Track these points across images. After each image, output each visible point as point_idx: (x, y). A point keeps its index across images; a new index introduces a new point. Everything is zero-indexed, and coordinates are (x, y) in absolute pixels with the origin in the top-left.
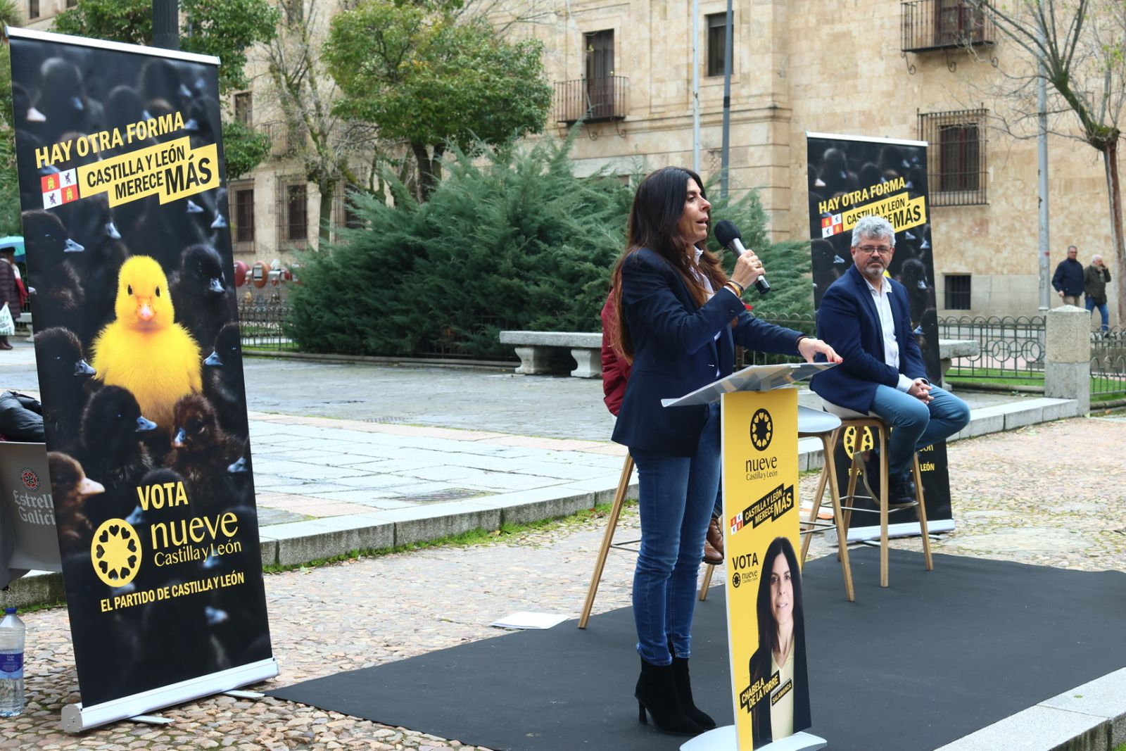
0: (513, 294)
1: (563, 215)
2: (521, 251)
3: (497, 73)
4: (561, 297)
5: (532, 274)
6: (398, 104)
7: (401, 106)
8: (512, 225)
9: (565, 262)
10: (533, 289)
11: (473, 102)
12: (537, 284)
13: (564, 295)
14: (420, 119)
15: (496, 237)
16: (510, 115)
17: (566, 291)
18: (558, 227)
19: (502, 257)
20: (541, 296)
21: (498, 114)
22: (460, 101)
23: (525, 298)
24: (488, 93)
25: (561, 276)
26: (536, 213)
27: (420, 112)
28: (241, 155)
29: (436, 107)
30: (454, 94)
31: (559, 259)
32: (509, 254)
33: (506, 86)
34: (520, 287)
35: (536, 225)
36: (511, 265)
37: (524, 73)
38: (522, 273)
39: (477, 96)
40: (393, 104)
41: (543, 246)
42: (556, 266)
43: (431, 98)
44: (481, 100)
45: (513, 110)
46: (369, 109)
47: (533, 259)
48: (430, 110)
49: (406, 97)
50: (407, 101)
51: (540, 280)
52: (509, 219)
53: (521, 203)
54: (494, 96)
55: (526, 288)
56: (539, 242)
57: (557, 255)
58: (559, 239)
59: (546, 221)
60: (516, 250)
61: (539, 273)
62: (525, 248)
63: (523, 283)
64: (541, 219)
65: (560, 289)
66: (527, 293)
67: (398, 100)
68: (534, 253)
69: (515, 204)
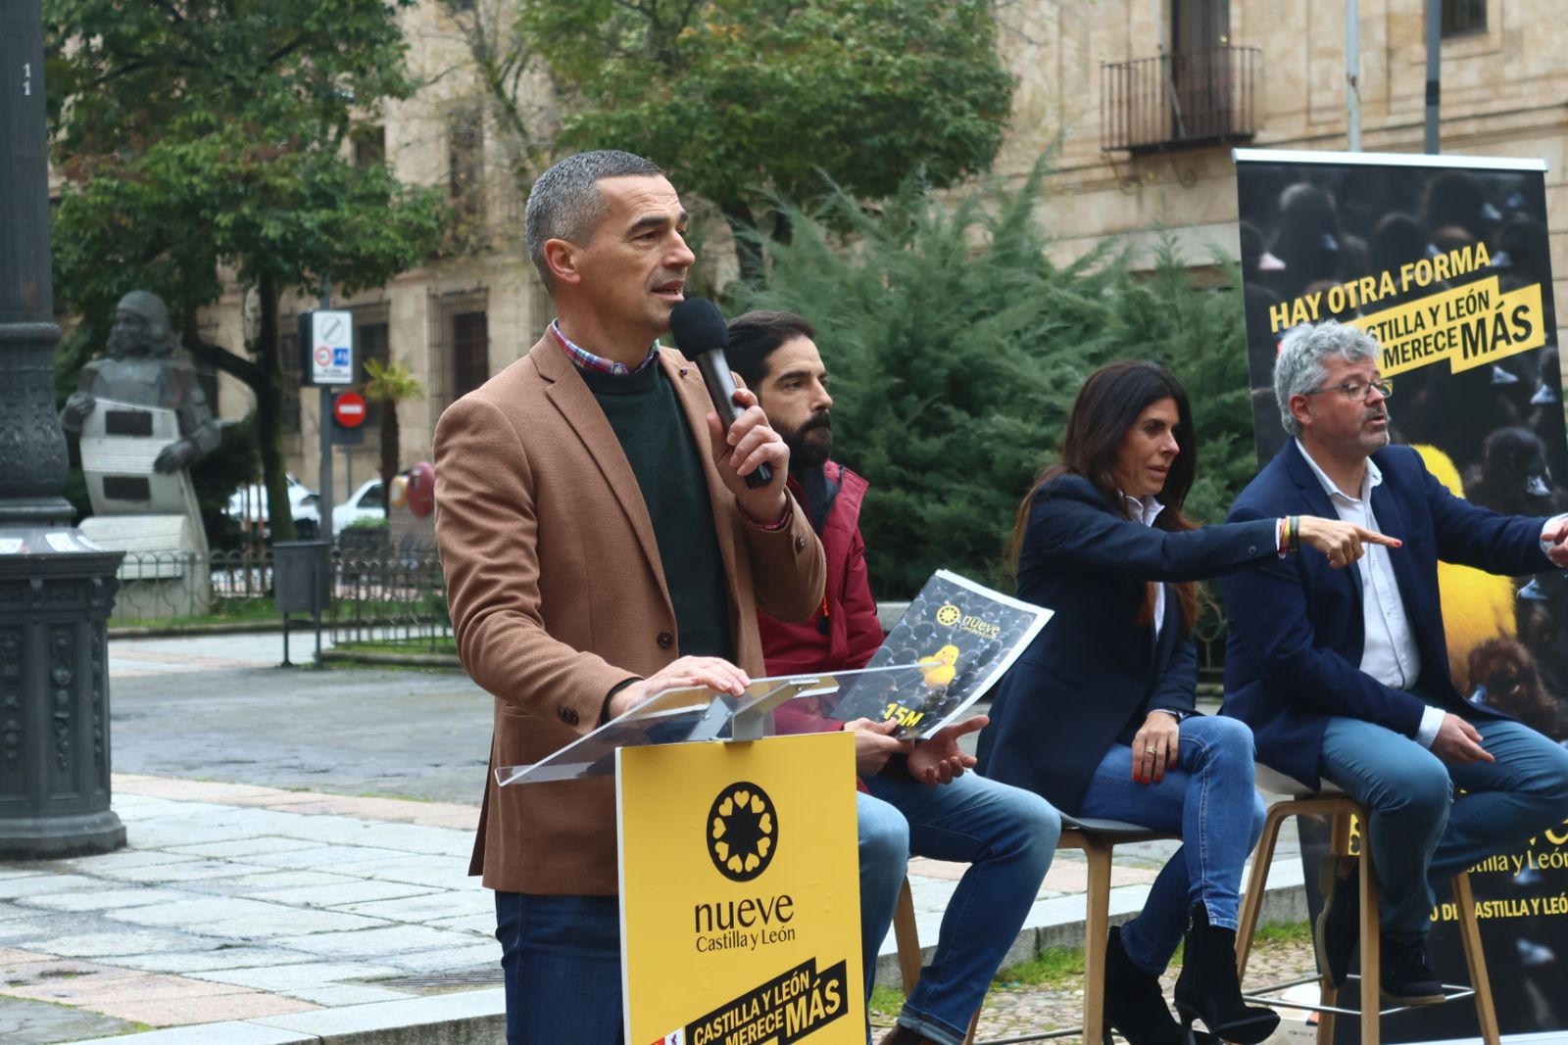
0: (891, 523)
1: (1001, 350)
2: (909, 428)
3: (890, 44)
4: (994, 527)
5: (932, 479)
6: (673, 119)
7: (682, 121)
8: (890, 371)
9: (1002, 452)
10: (933, 511)
11: (837, 110)
12: (941, 499)
13: (999, 523)
14: (721, 149)
15: (855, 399)
16: (917, 135)
17: (1004, 514)
18: (991, 375)
19: (868, 443)
20: (951, 525)
21: (893, 134)
22: (806, 109)
23: (919, 531)
24: (868, 88)
25: (997, 483)
26: (944, 344)
27: (720, 134)
28: (387, 238)
29: (756, 122)
30: (793, 93)
31: (987, 445)
32: (878, 435)
33: (906, 75)
34: (905, 506)
35: (942, 372)
36: (885, 458)
37: (952, 46)
38: (911, 476)
39: (844, 96)
40: (662, 118)
41: (958, 416)
42: (985, 462)
43: (745, 105)
44: (854, 105)
45: (927, 125)
46: (613, 131)
47: (935, 445)
48: (742, 127)
49: (690, 104)
50: (693, 112)
51: (949, 491)
52: (883, 358)
53: (909, 325)
54: (882, 96)
55: (920, 511)
56: (947, 408)
57: (983, 437)
58: (993, 401)
59: (966, 362)
60: (897, 427)
61: (950, 477)
62: (918, 422)
63: (911, 499)
64: (953, 358)
65: (992, 510)
66: (920, 520)
67: (674, 109)
68: (938, 432)
69: (895, 327)
